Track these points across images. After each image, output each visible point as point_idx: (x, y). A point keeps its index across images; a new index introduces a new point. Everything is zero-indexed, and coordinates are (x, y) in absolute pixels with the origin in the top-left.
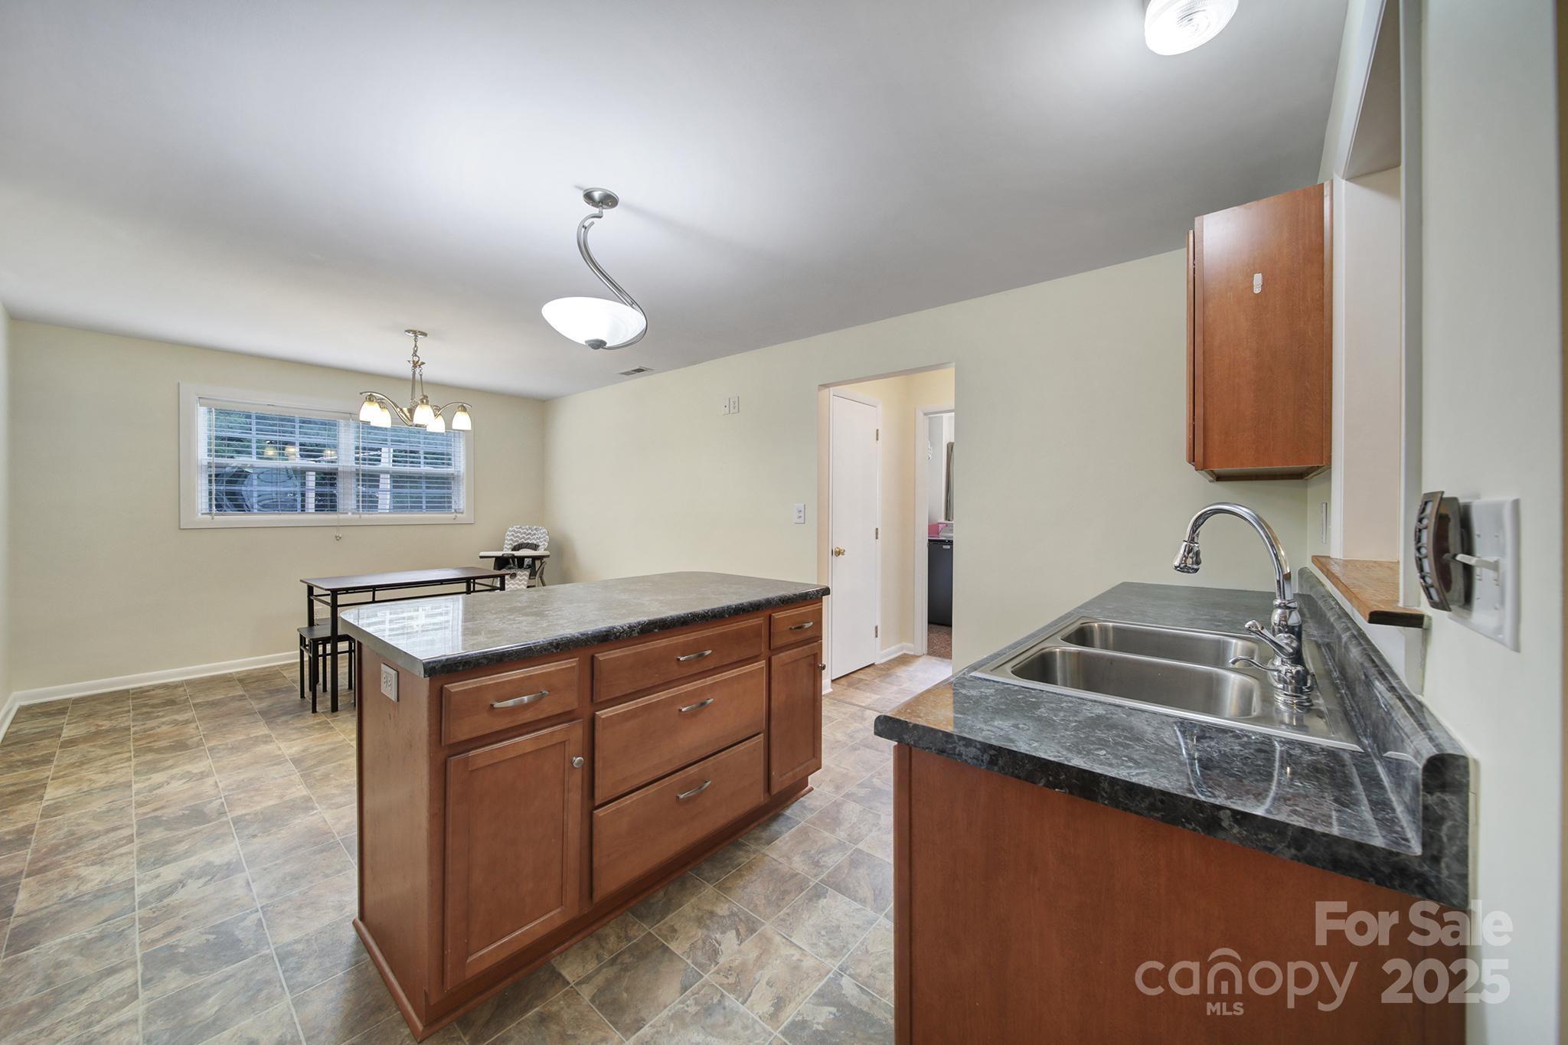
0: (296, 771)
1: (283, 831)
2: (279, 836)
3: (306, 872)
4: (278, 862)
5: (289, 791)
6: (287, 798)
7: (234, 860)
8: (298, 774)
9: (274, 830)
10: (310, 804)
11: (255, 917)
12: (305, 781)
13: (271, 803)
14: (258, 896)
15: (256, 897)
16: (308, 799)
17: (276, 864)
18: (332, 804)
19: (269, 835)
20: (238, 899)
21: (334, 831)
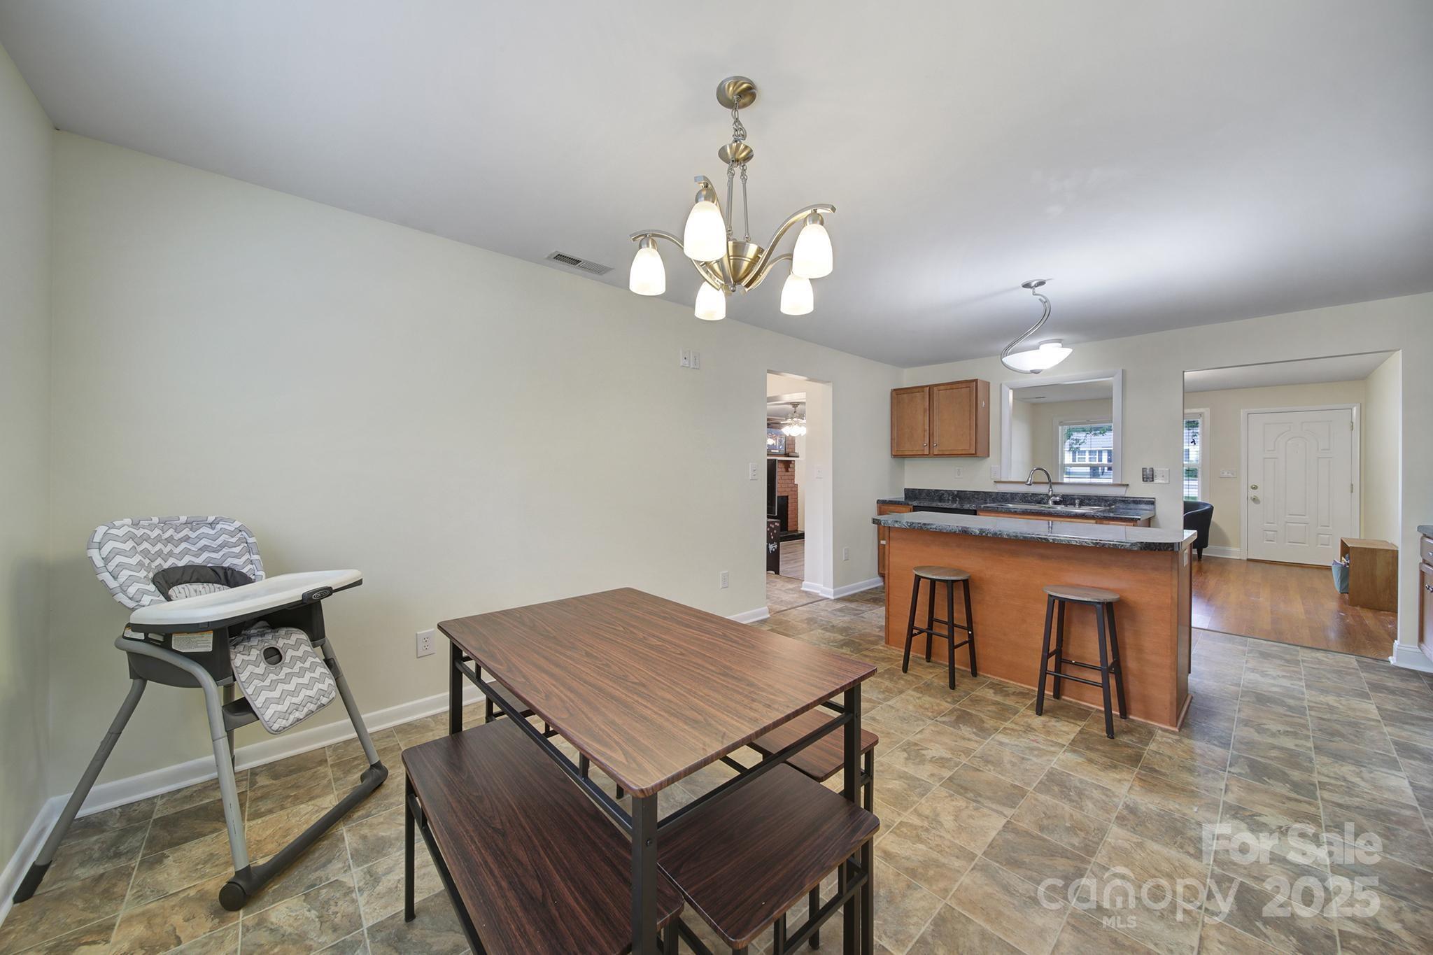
0: (1089, 867)
1: (1171, 807)
2: (1177, 807)
3: (1181, 768)
4: (1195, 789)
5: (1127, 845)
6: (1136, 839)
7: (1228, 816)
8: (1093, 860)
9: (1177, 815)
10: (1125, 812)
11: (1232, 770)
12: (1098, 844)
13: (1155, 847)
14: (1224, 779)
15: (1225, 780)
16: (1121, 820)
17: (1197, 788)
18: (1107, 796)
19: (1184, 814)
20: (1240, 787)
21: (1134, 776)
